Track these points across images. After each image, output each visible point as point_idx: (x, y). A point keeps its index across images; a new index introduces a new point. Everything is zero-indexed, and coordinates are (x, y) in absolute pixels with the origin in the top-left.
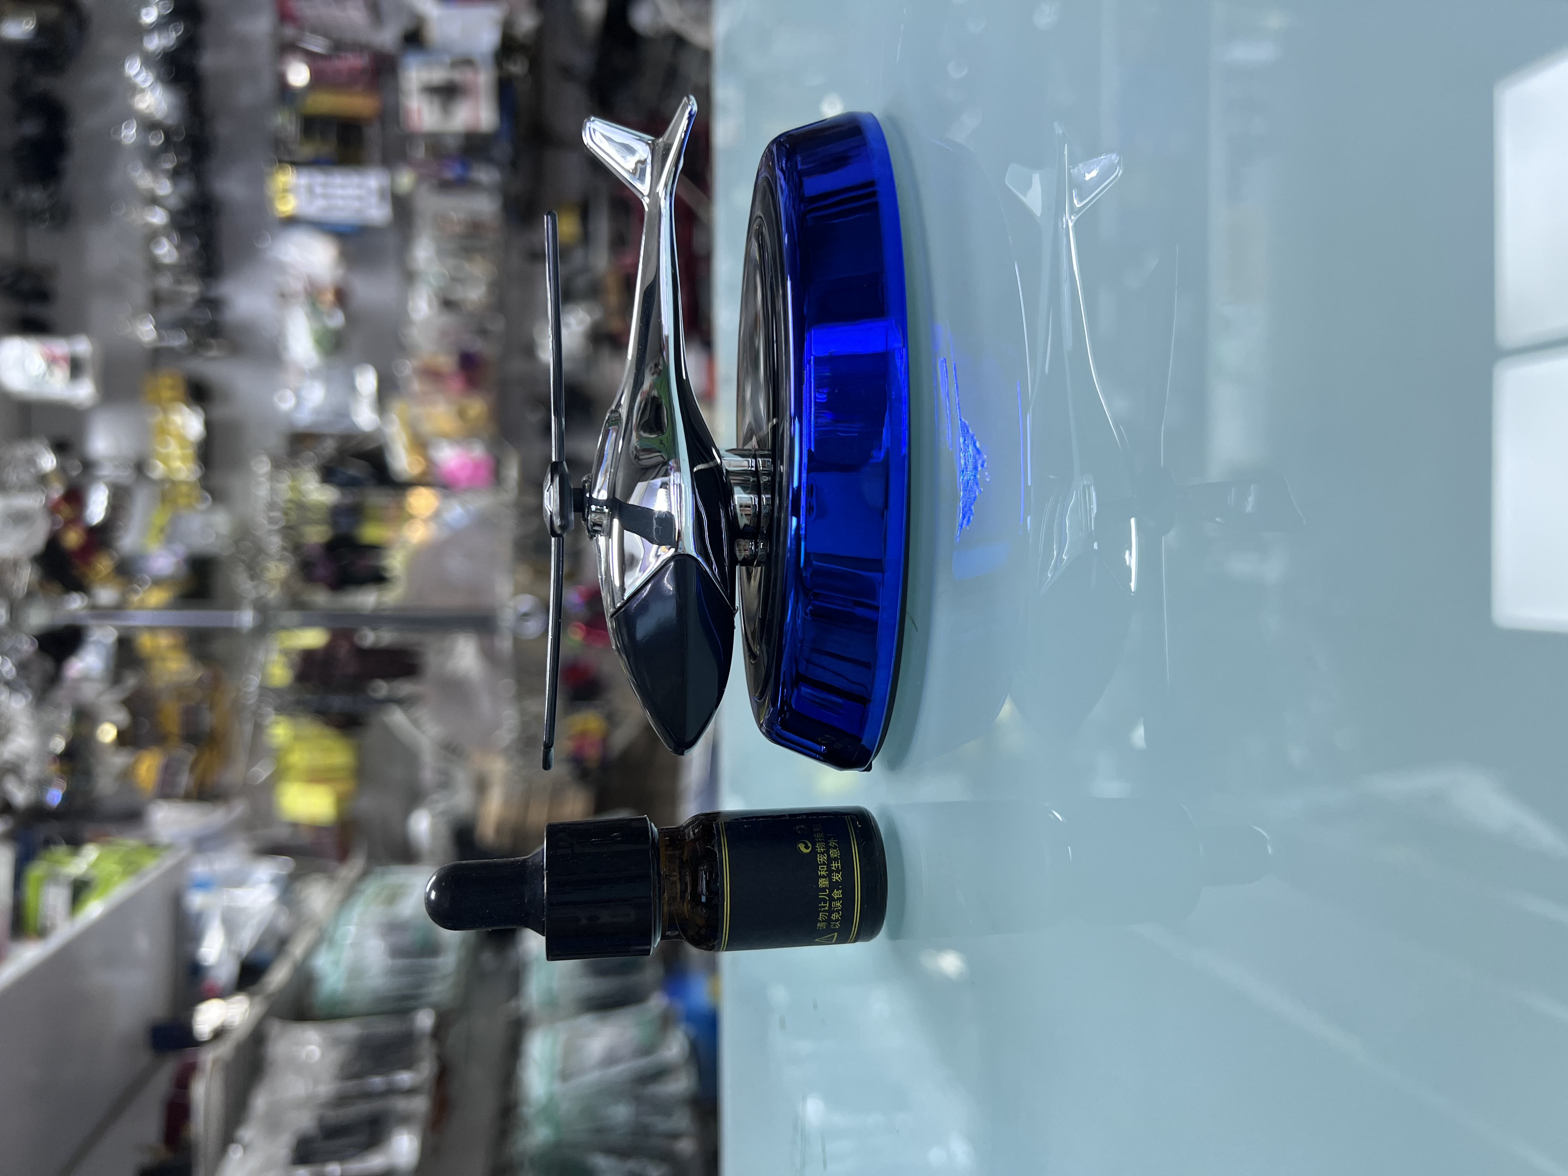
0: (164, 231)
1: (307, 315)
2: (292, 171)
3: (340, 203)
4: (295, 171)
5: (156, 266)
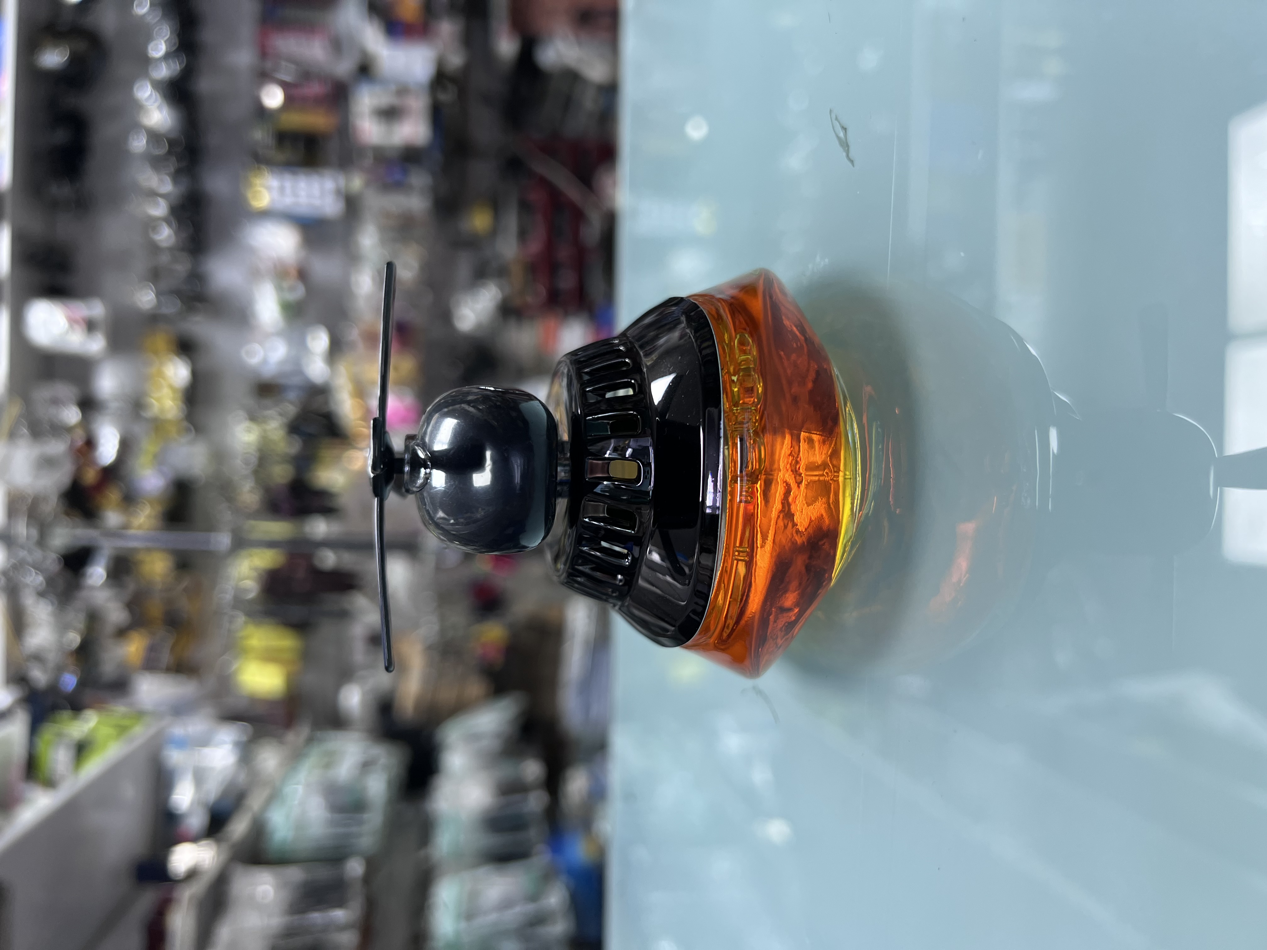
0: (166, 220)
1: (275, 288)
2: (268, 173)
3: (304, 200)
4: (270, 173)
5: (155, 249)
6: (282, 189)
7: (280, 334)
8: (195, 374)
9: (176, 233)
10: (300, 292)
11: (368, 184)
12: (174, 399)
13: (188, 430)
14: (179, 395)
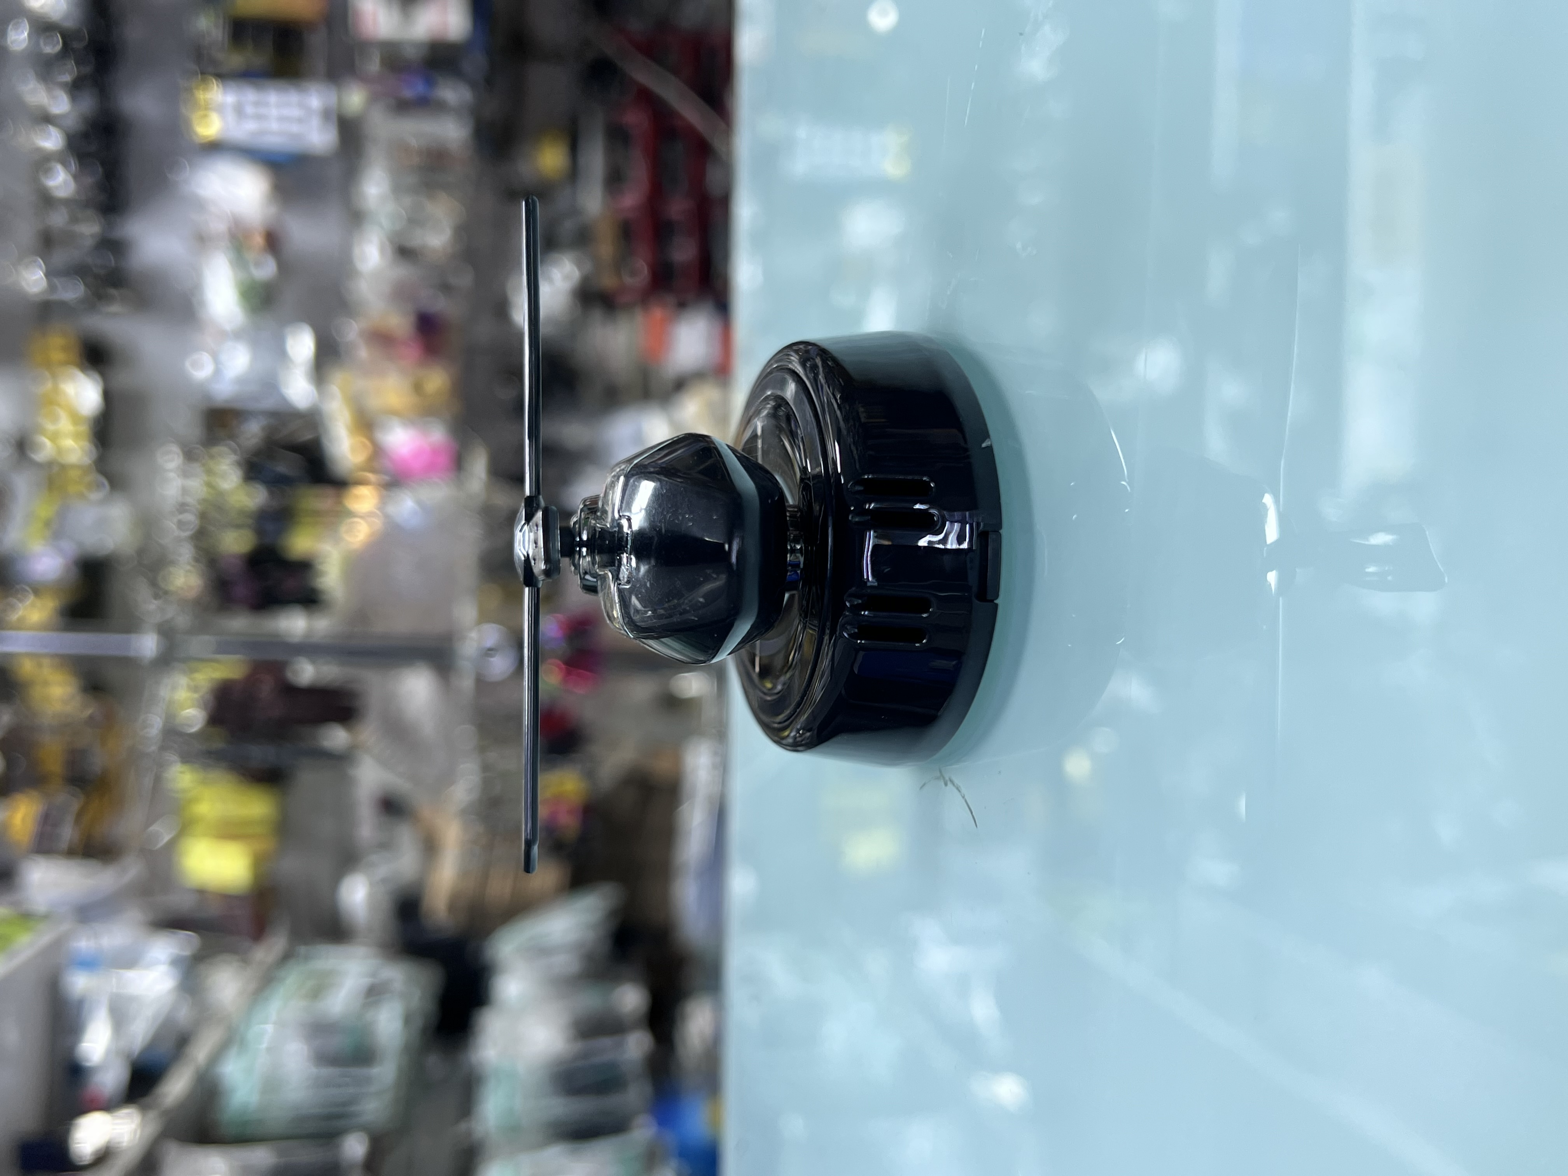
0: (59, 157)
1: (231, 263)
2: (217, 85)
3: (274, 126)
4: (221, 86)
5: (47, 200)
6: (239, 110)
7: (238, 335)
8: (107, 396)
9: (75, 177)
10: (267, 269)
11: (373, 99)
12: (76, 436)
13: (99, 486)
14: (84, 429)
